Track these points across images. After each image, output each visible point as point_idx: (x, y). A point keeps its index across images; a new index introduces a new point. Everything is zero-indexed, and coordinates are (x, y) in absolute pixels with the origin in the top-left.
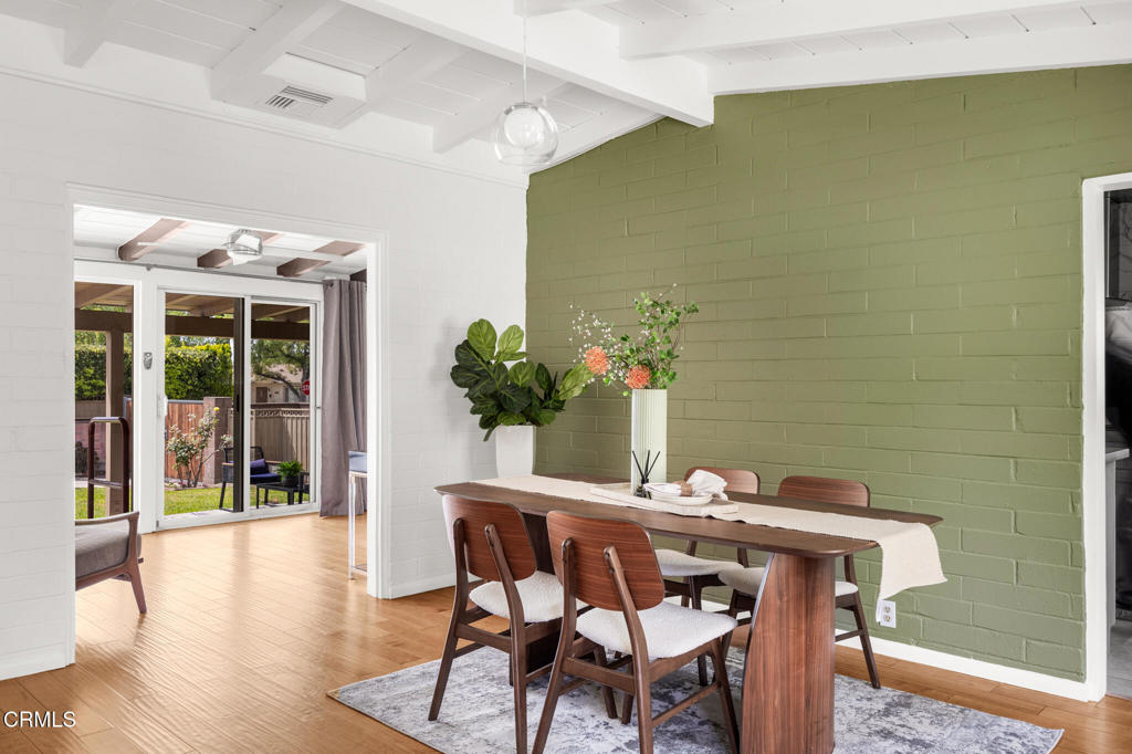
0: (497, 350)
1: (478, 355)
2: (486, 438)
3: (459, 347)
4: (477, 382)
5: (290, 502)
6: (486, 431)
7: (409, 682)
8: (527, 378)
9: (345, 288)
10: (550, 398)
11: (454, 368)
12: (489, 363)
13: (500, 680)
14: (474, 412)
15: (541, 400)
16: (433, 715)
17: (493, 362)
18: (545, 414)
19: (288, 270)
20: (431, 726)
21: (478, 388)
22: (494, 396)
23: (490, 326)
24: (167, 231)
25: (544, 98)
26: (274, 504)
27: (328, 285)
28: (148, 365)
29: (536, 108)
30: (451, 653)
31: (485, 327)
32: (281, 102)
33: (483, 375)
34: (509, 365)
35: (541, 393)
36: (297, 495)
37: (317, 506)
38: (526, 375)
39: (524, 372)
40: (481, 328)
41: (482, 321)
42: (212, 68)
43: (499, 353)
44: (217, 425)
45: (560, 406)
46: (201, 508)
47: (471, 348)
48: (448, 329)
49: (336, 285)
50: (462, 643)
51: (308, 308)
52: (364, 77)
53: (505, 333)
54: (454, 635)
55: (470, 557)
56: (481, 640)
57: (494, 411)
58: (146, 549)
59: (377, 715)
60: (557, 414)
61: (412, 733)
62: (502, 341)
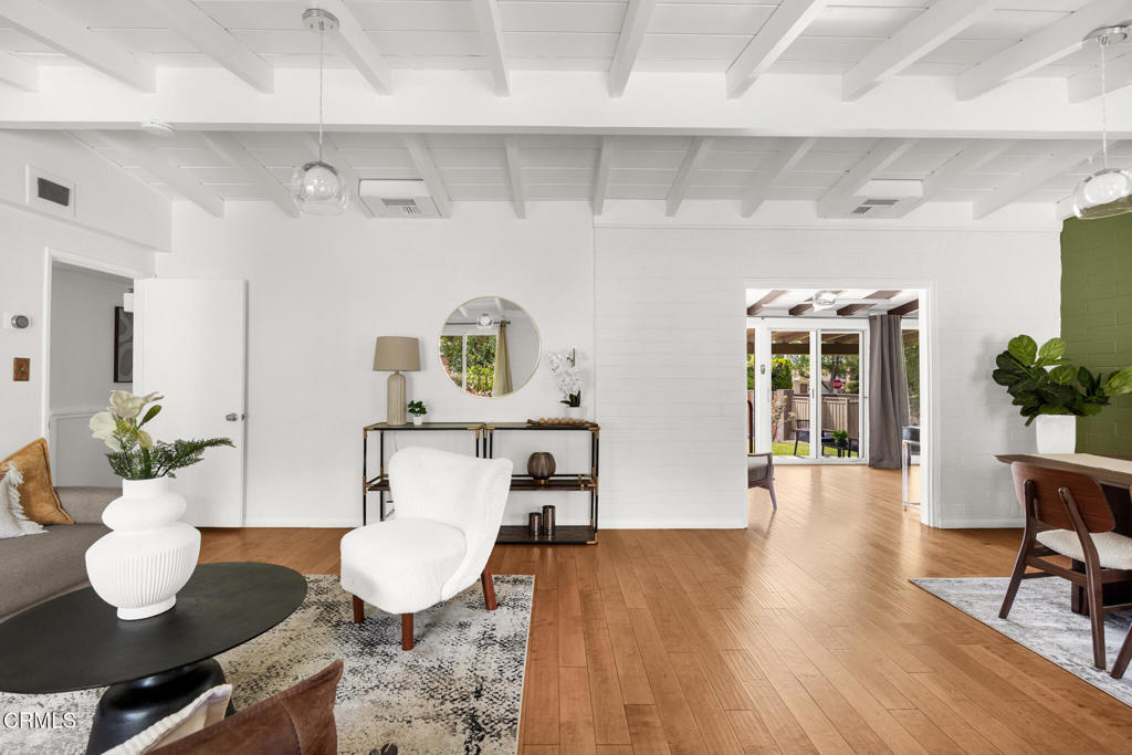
0: (1038, 357)
1: (1018, 361)
2: (1028, 424)
3: (999, 356)
4: (1017, 382)
5: (839, 456)
6: (1028, 418)
7: (973, 587)
8: (1069, 378)
9: (886, 320)
10: (1094, 395)
11: (995, 372)
12: (1029, 367)
13: (1061, 605)
14: (1015, 403)
15: (1084, 397)
16: (1004, 614)
17: (1033, 366)
18: (1087, 407)
19: (845, 312)
20: (1002, 622)
21: (1020, 386)
22: (1036, 392)
23: (1030, 340)
24: (776, 297)
25: (1090, 159)
26: (828, 456)
27: (872, 319)
28: (763, 372)
29: (1118, 172)
30: (1019, 576)
31: (1025, 342)
32: (861, 210)
33: (1023, 377)
34: (1049, 368)
35: (1083, 391)
36: (846, 452)
37: (867, 460)
38: (1066, 377)
39: (1064, 374)
40: (1023, 343)
41: (1022, 337)
42: (818, 200)
43: (1040, 359)
44: (786, 406)
45: (1104, 401)
46: (782, 454)
47: (1011, 357)
48: (987, 343)
49: (879, 319)
50: (1029, 569)
51: (858, 335)
52: (922, 180)
53: (1046, 345)
54: (1022, 564)
55: (1040, 510)
56: (1049, 572)
57: (1036, 403)
58: (777, 473)
59: (953, 603)
60: (1103, 407)
61: (986, 622)
62: (1042, 350)
